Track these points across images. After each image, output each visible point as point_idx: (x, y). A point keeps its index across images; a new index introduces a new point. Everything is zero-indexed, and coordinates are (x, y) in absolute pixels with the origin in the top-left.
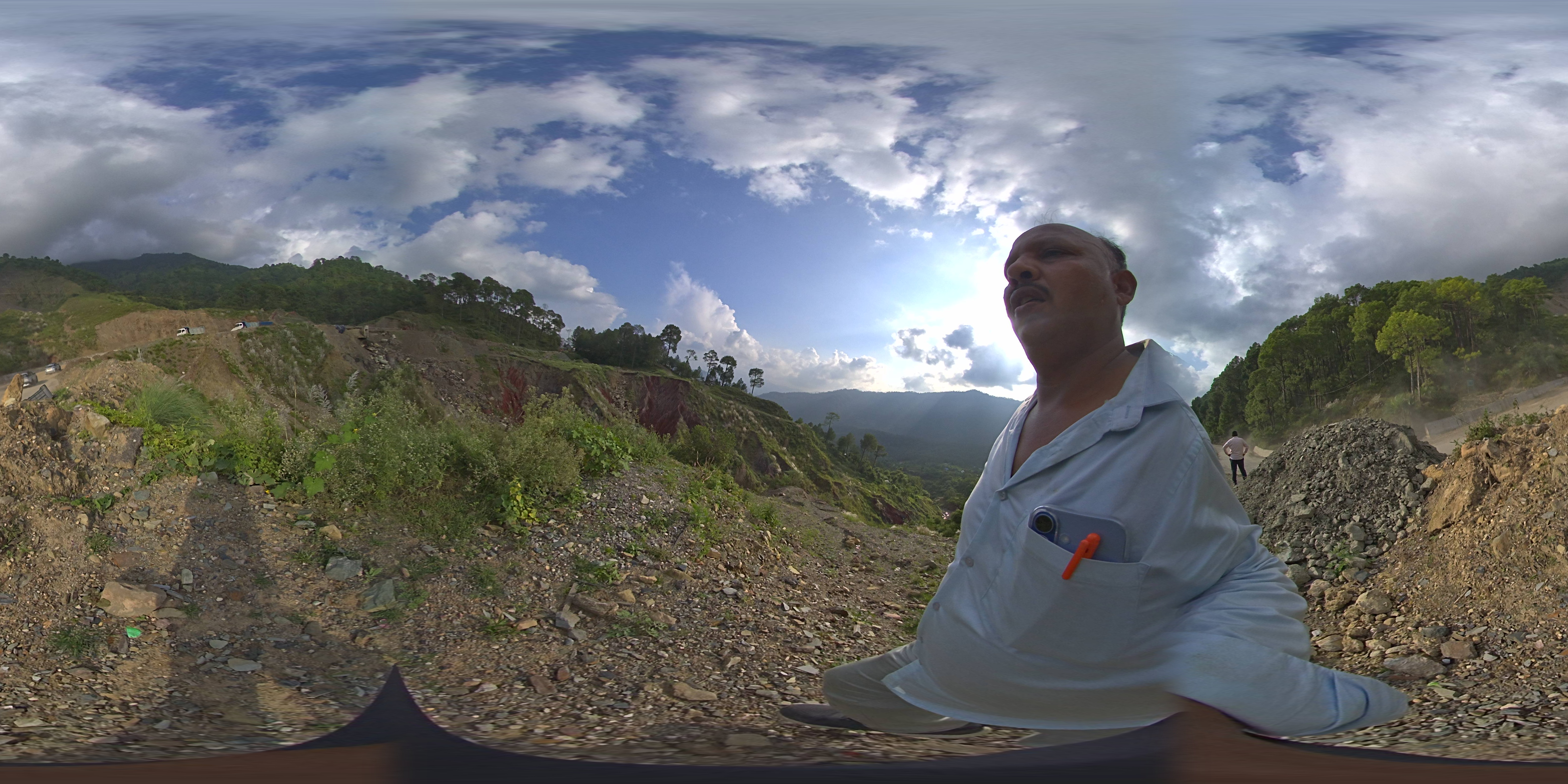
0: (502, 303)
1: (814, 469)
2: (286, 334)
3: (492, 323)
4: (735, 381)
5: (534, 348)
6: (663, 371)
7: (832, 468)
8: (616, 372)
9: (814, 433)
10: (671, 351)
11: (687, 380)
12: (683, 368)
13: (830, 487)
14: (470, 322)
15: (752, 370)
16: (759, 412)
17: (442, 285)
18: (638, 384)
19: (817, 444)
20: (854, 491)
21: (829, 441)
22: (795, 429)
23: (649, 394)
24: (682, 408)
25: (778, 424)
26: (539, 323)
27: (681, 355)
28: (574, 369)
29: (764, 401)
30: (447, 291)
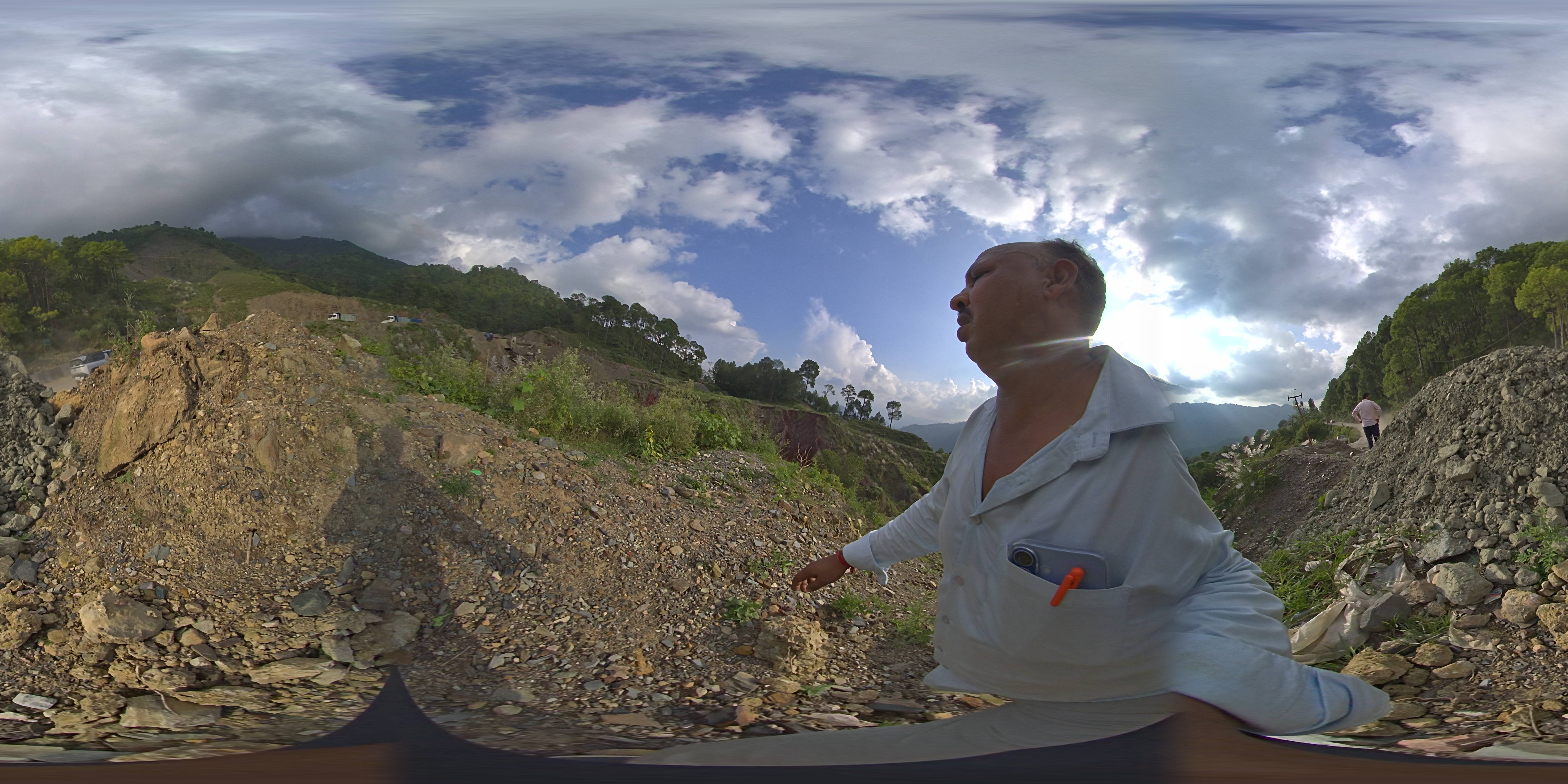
0: (648, 330)
2: (436, 334)
3: (635, 349)
4: (873, 414)
5: (675, 378)
6: (802, 406)
8: (754, 406)
10: (809, 385)
11: (824, 414)
12: (821, 403)
14: (615, 345)
15: (889, 403)
16: (898, 444)
17: (591, 307)
18: (775, 418)
22: (935, 460)
23: (786, 427)
24: (820, 442)
25: (918, 455)
26: (681, 353)
27: (819, 389)
28: (712, 400)
29: (902, 433)
30: (596, 314)
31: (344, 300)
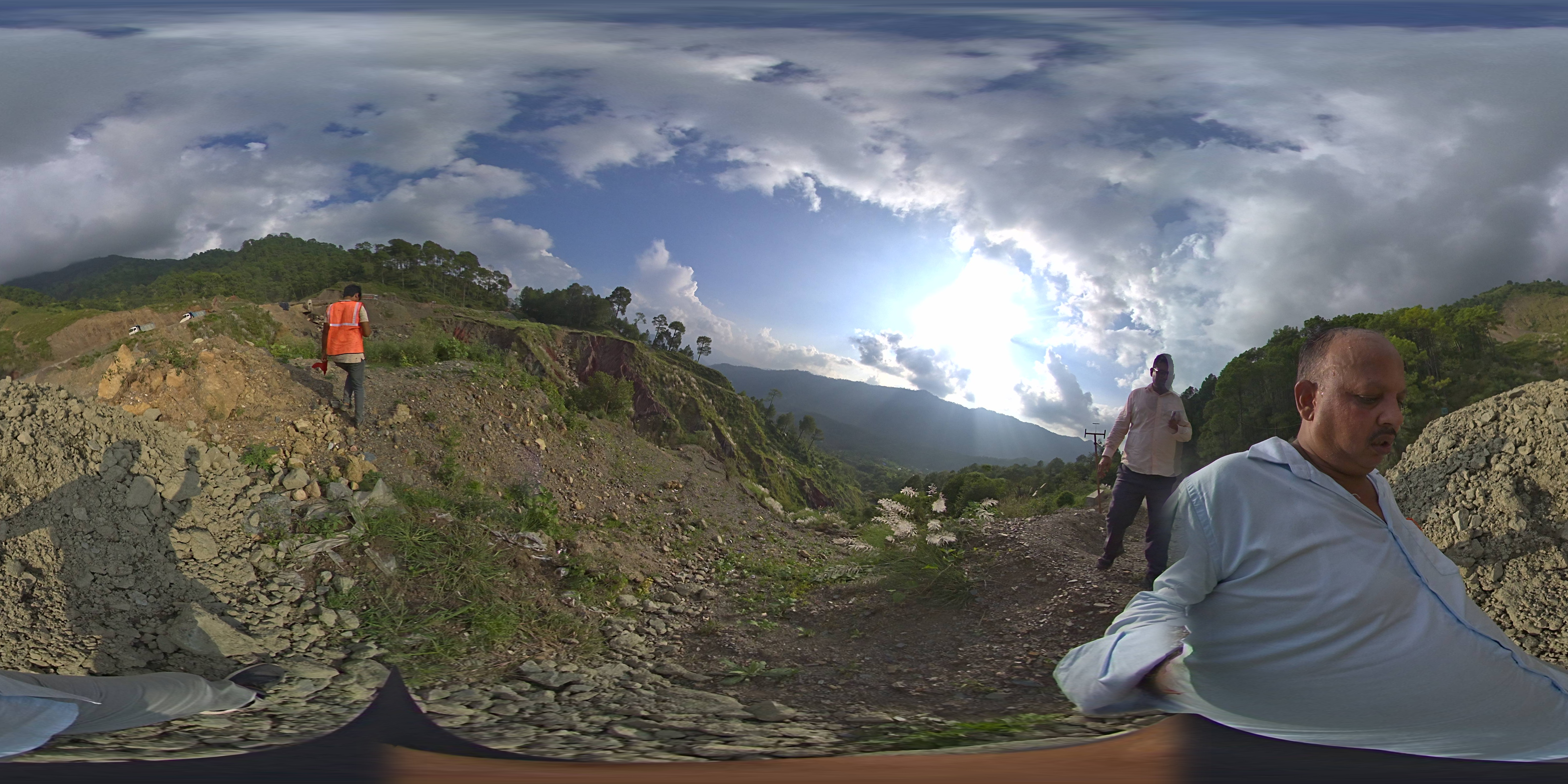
1: (748, 443)
3: (437, 287)
4: (682, 346)
5: (479, 308)
6: (610, 332)
7: (767, 444)
8: (562, 331)
9: (754, 407)
10: (619, 313)
11: (632, 342)
12: (631, 331)
13: (761, 462)
14: (413, 286)
15: (700, 338)
16: (702, 379)
18: (582, 343)
19: (755, 418)
20: (784, 470)
21: (768, 418)
22: (735, 400)
23: (593, 353)
24: (625, 367)
25: (720, 394)
26: (485, 284)
27: (629, 316)
28: (518, 328)
29: (708, 369)
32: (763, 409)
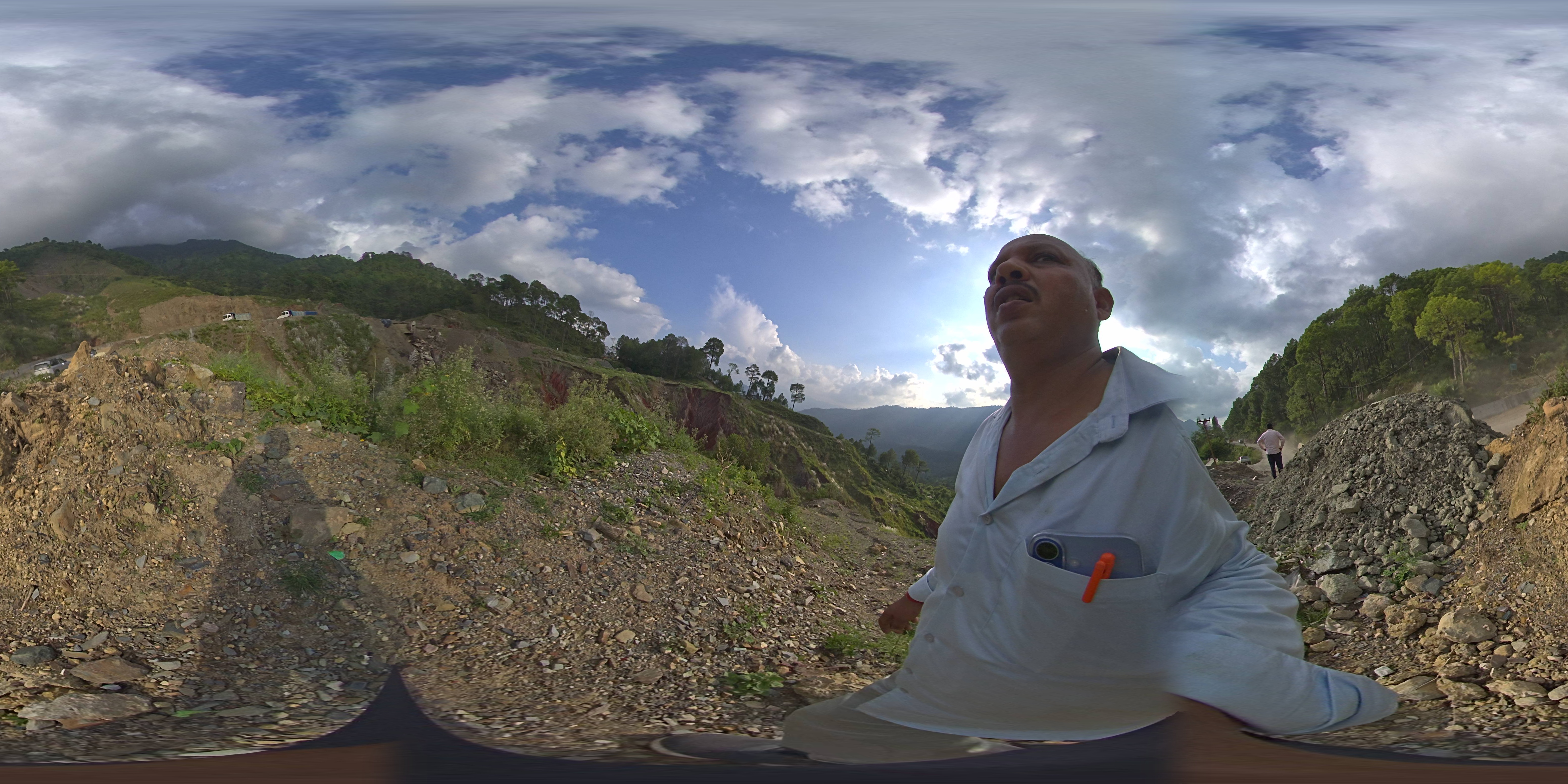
0: (548, 307)
1: (854, 485)
2: (332, 324)
3: (537, 327)
4: (776, 396)
5: (577, 354)
6: (705, 384)
7: (873, 484)
8: (658, 382)
9: (854, 448)
10: (713, 363)
11: (728, 393)
12: (725, 382)
13: (871, 502)
14: (516, 324)
15: (793, 385)
16: (799, 427)
17: (489, 286)
18: (679, 396)
19: (858, 460)
20: (896, 507)
21: (870, 458)
22: (835, 444)
23: (689, 405)
24: (722, 421)
25: (818, 440)
26: (584, 330)
27: (723, 368)
28: (616, 377)
29: (804, 416)
30: (495, 293)
31: (237, 300)
32: (863, 449)
